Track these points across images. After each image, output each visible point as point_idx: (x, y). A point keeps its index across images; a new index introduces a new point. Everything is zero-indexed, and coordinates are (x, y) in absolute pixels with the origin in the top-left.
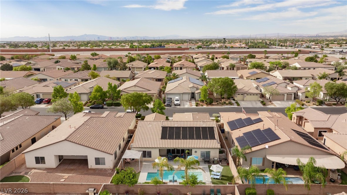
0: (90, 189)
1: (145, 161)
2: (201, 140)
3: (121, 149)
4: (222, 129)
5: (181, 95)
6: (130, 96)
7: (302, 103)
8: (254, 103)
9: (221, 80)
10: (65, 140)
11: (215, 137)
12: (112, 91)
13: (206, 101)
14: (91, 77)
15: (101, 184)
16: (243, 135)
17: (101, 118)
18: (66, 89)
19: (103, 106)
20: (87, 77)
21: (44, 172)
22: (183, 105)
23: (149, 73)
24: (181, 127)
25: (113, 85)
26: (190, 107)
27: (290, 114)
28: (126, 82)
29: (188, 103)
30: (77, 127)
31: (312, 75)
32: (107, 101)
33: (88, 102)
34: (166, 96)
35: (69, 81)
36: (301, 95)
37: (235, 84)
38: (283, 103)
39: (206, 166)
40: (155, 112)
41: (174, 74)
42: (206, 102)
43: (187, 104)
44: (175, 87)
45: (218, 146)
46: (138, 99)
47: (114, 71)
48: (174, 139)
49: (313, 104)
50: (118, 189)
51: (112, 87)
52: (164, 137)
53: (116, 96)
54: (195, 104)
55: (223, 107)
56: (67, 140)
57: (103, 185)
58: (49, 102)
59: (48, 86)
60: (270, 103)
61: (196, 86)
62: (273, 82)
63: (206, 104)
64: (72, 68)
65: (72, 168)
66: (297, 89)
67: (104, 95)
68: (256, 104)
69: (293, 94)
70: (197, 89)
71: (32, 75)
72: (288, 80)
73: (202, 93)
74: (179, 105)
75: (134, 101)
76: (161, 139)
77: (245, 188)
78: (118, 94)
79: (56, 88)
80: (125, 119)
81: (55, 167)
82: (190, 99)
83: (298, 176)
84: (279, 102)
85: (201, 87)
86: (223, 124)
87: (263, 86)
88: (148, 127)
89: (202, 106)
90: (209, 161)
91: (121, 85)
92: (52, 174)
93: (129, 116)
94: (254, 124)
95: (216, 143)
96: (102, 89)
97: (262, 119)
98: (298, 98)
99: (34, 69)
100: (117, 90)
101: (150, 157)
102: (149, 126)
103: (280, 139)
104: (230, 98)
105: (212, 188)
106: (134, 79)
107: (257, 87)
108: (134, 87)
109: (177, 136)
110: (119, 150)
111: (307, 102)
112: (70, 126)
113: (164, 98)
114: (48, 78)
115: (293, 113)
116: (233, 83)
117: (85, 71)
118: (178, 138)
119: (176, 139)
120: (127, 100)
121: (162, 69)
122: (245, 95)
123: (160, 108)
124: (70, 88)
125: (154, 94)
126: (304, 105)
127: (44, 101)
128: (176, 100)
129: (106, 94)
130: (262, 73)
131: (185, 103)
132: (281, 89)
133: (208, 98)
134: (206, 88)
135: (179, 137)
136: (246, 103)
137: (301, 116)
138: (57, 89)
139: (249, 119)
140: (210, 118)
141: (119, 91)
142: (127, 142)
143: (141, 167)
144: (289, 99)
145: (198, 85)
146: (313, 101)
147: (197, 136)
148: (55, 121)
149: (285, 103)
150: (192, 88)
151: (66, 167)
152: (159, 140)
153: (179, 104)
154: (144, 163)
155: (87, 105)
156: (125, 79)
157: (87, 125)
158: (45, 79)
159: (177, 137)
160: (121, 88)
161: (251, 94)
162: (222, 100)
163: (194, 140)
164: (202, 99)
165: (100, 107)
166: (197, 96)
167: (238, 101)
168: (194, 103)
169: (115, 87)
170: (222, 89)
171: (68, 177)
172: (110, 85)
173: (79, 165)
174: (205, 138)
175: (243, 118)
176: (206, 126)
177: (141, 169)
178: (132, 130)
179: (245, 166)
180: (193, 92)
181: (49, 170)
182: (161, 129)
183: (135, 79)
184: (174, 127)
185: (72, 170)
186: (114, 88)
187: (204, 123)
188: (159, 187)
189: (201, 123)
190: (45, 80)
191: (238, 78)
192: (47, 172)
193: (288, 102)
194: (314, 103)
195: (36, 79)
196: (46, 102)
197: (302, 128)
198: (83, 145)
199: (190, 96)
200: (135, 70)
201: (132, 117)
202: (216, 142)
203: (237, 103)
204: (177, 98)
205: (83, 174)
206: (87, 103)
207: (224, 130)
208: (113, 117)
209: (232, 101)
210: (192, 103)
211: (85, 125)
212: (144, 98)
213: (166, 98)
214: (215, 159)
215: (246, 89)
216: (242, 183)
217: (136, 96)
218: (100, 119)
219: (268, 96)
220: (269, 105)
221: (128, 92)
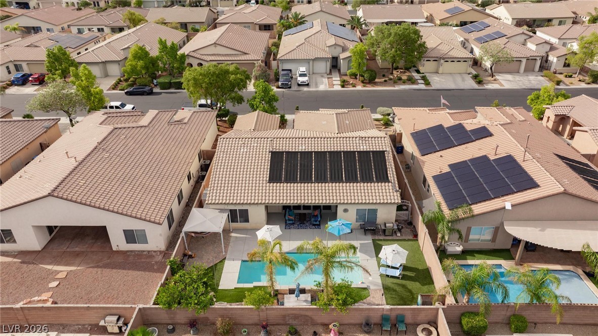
0: (108, 318)
1: (236, 230)
2: (357, 183)
3: (184, 202)
4: (398, 145)
5: (311, 63)
6: (201, 74)
7: (556, 79)
8: (459, 79)
9: (395, 31)
10: (49, 195)
11: (389, 175)
12: (169, 57)
13: (362, 76)
14: (128, 23)
15: (133, 306)
16: (448, 170)
17: (139, 129)
18: (78, 51)
19: (151, 90)
20: (121, 24)
21: (15, 263)
22: (314, 85)
23: (245, 11)
24: (312, 152)
25: (169, 44)
26: (329, 89)
27: (539, 109)
28: (199, 34)
29: (325, 80)
30: (80, 159)
31: (574, 13)
32: (160, 76)
33: (122, 79)
34: (280, 66)
35: (86, 31)
36: (555, 60)
37: (423, 38)
38: (517, 78)
39: (368, 241)
40: (257, 107)
41: (296, 15)
42: (361, 78)
43: (322, 83)
44: (297, 44)
45: (396, 198)
46: (218, 79)
47: (176, 9)
48: (298, 183)
49: (580, 81)
50: (172, 316)
51: (167, 48)
52: (274, 178)
53: (178, 68)
54: (339, 83)
55: (397, 88)
56: (53, 196)
57: (137, 310)
58: (40, 81)
59: (36, 46)
60: (490, 78)
61: (340, 42)
62: (497, 33)
63: (363, 82)
64: (94, 3)
65: (77, 249)
66: (548, 47)
67: (153, 65)
68: (463, 80)
69: (538, 58)
70: (344, 49)
71: (8, 17)
72: (525, 27)
73: (353, 59)
74: (308, 85)
75: (211, 84)
76: (270, 181)
77: (462, 312)
78: (181, 64)
79: (52, 53)
80: (191, 126)
81: (40, 249)
82: (328, 71)
83: (570, 268)
84: (509, 77)
85: (351, 46)
86: (401, 135)
87: (479, 40)
88: (240, 152)
89: (354, 86)
90: (373, 230)
91: (188, 38)
92: (31, 266)
93: (202, 120)
94: (472, 142)
95: (391, 191)
96: (147, 54)
97: (491, 129)
98: (548, 69)
99: (17, 3)
100: (178, 53)
101: (247, 220)
102: (242, 150)
103: (538, 186)
104: (410, 68)
105: (385, 313)
106: (215, 27)
107: (465, 43)
108: (213, 47)
109: (304, 174)
110: (179, 203)
111: (566, 77)
112: (67, 153)
113: (277, 70)
114: (44, 26)
115: (549, 108)
116: (420, 37)
117: (118, 9)
118: (306, 179)
119: (301, 183)
120: (195, 84)
121: (272, 3)
122: (442, 61)
123: (268, 99)
124: (86, 47)
125: (255, 62)
126: (561, 83)
127: (30, 79)
128: (301, 75)
129: (156, 62)
130: (473, 11)
131: (319, 79)
132: (515, 50)
133: (365, 69)
134: (363, 48)
135: (309, 177)
136: (442, 78)
137: (565, 115)
138: (54, 55)
139: (460, 127)
140: (372, 115)
141: (183, 56)
142: (198, 179)
143: (226, 246)
144: (529, 70)
145: (345, 41)
146: (580, 73)
147: (349, 174)
148: (45, 132)
149: (521, 78)
150: (333, 47)
151: (64, 247)
152: (264, 185)
153: (307, 83)
154: (233, 235)
155: (120, 87)
156: (197, 27)
157: (104, 150)
158: (37, 27)
159: (304, 178)
160: (185, 50)
161: (453, 60)
162: (395, 72)
163: (341, 184)
164: (354, 70)
165: (145, 92)
166: (343, 64)
167: (427, 75)
168: (336, 80)
169: (174, 49)
170: (396, 51)
171: (66, 274)
172: (163, 43)
173: (94, 241)
174: (367, 179)
175: (446, 126)
176: (368, 150)
177: (226, 252)
178: (207, 151)
179: (453, 243)
180: (335, 55)
181: (27, 256)
182: (268, 156)
183: (217, 25)
184: (298, 152)
185: (77, 255)
186: (171, 51)
187: (364, 142)
188: (265, 312)
189: (357, 142)
190: (36, 30)
191: (425, 22)
192: (21, 263)
193: (527, 76)
194: (581, 77)
195: (16, 27)
196: (36, 81)
197: (563, 139)
198: (93, 204)
199: (329, 64)
200: (219, 5)
201: (208, 121)
202: (391, 188)
203: (424, 78)
204: (303, 69)
205: (101, 267)
206: (121, 81)
207: (402, 147)
208: (166, 125)
209: (413, 74)
210: (334, 79)
211: (101, 151)
212: (232, 77)
213: (280, 69)
214: (387, 225)
215: (444, 49)
216: (455, 303)
217: (214, 73)
218: (136, 132)
219: (488, 64)
220: (489, 82)
221: (202, 57)
